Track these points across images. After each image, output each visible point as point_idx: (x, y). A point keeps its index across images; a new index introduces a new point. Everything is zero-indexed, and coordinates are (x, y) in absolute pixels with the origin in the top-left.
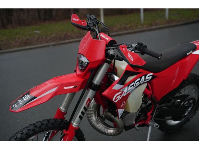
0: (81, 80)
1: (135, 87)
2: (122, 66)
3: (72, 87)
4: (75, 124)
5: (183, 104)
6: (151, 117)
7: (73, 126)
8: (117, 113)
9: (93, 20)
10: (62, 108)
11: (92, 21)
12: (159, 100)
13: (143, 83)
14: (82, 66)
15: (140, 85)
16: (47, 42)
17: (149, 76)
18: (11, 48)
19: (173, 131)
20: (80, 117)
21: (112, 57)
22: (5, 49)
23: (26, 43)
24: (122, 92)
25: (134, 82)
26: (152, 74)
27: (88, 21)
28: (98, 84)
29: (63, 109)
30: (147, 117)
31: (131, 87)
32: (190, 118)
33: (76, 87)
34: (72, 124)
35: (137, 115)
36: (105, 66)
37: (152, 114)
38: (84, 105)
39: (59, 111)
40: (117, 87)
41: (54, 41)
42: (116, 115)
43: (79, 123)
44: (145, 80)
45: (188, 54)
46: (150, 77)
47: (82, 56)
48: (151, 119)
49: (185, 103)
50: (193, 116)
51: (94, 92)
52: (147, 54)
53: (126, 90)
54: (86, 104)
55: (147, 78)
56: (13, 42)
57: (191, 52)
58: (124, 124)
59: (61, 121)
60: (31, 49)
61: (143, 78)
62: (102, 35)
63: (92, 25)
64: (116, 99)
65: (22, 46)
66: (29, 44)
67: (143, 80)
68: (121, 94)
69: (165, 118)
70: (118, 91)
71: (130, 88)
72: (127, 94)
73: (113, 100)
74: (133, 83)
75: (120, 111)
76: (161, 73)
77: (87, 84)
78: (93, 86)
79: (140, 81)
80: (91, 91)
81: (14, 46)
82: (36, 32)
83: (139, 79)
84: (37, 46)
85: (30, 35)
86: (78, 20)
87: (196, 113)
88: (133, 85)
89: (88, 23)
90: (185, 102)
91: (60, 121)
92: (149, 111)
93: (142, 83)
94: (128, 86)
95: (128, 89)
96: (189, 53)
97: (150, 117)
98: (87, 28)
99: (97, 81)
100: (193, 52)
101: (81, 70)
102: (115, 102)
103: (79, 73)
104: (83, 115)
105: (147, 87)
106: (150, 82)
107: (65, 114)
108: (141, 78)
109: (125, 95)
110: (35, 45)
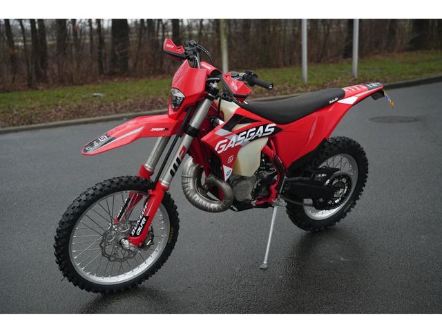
0: (174, 122)
1: (249, 139)
2: (230, 108)
3: (162, 129)
4: (164, 183)
5: (331, 183)
6: (276, 192)
7: (163, 184)
8: (222, 172)
9: (193, 46)
10: (147, 165)
11: (193, 48)
12: (288, 167)
13: (262, 137)
14: (175, 105)
15: (257, 138)
16: (117, 112)
17: (270, 128)
18: (51, 121)
19: (318, 230)
20: (171, 172)
21: (215, 92)
22: (39, 122)
23: (78, 113)
24: (229, 141)
25: (247, 131)
26: (274, 125)
27: (186, 48)
28: (196, 127)
29: (150, 167)
30: (270, 192)
31: (242, 136)
32: (346, 212)
33: (167, 129)
34: (161, 181)
35: (255, 187)
36: (206, 102)
37: (278, 188)
38: (177, 155)
39: (143, 168)
40: (220, 132)
41: (130, 111)
42: (220, 175)
43: (170, 181)
44: (264, 132)
45: (331, 102)
46: (273, 130)
47: (176, 90)
48: (277, 197)
49: (334, 183)
50: (351, 209)
51: (191, 138)
52: (259, 84)
53: (234, 138)
54: (180, 154)
55: (267, 130)
56: (53, 111)
57: (336, 99)
58: (235, 197)
59: (146, 180)
60: (86, 123)
61: (261, 128)
62: (204, 65)
63: (191, 52)
64: (219, 149)
65: (70, 118)
66: (84, 115)
67: (262, 132)
68: (227, 143)
69: (302, 201)
70: (223, 138)
71: (239, 138)
72: (236, 145)
73: (216, 149)
74: (245, 133)
75: (227, 170)
76: (287, 125)
77: (181, 127)
78: (190, 129)
79: (256, 131)
80: (187, 136)
81: (56, 118)
82: (95, 94)
83: (254, 129)
84: (97, 118)
85: (84, 99)
86: (172, 47)
87: (355, 203)
88: (245, 135)
89: (185, 50)
90: (333, 180)
91: (144, 179)
92: (273, 184)
93: (260, 135)
94: (238, 134)
95: (237, 138)
96: (333, 101)
97: (274, 192)
98: (185, 56)
99: (196, 123)
100: (338, 100)
101: (174, 110)
102: (219, 152)
103: (171, 112)
104: (176, 170)
105: (268, 144)
106: (272, 137)
107: (152, 173)
108: (257, 128)
109: (233, 146)
110: (95, 116)
